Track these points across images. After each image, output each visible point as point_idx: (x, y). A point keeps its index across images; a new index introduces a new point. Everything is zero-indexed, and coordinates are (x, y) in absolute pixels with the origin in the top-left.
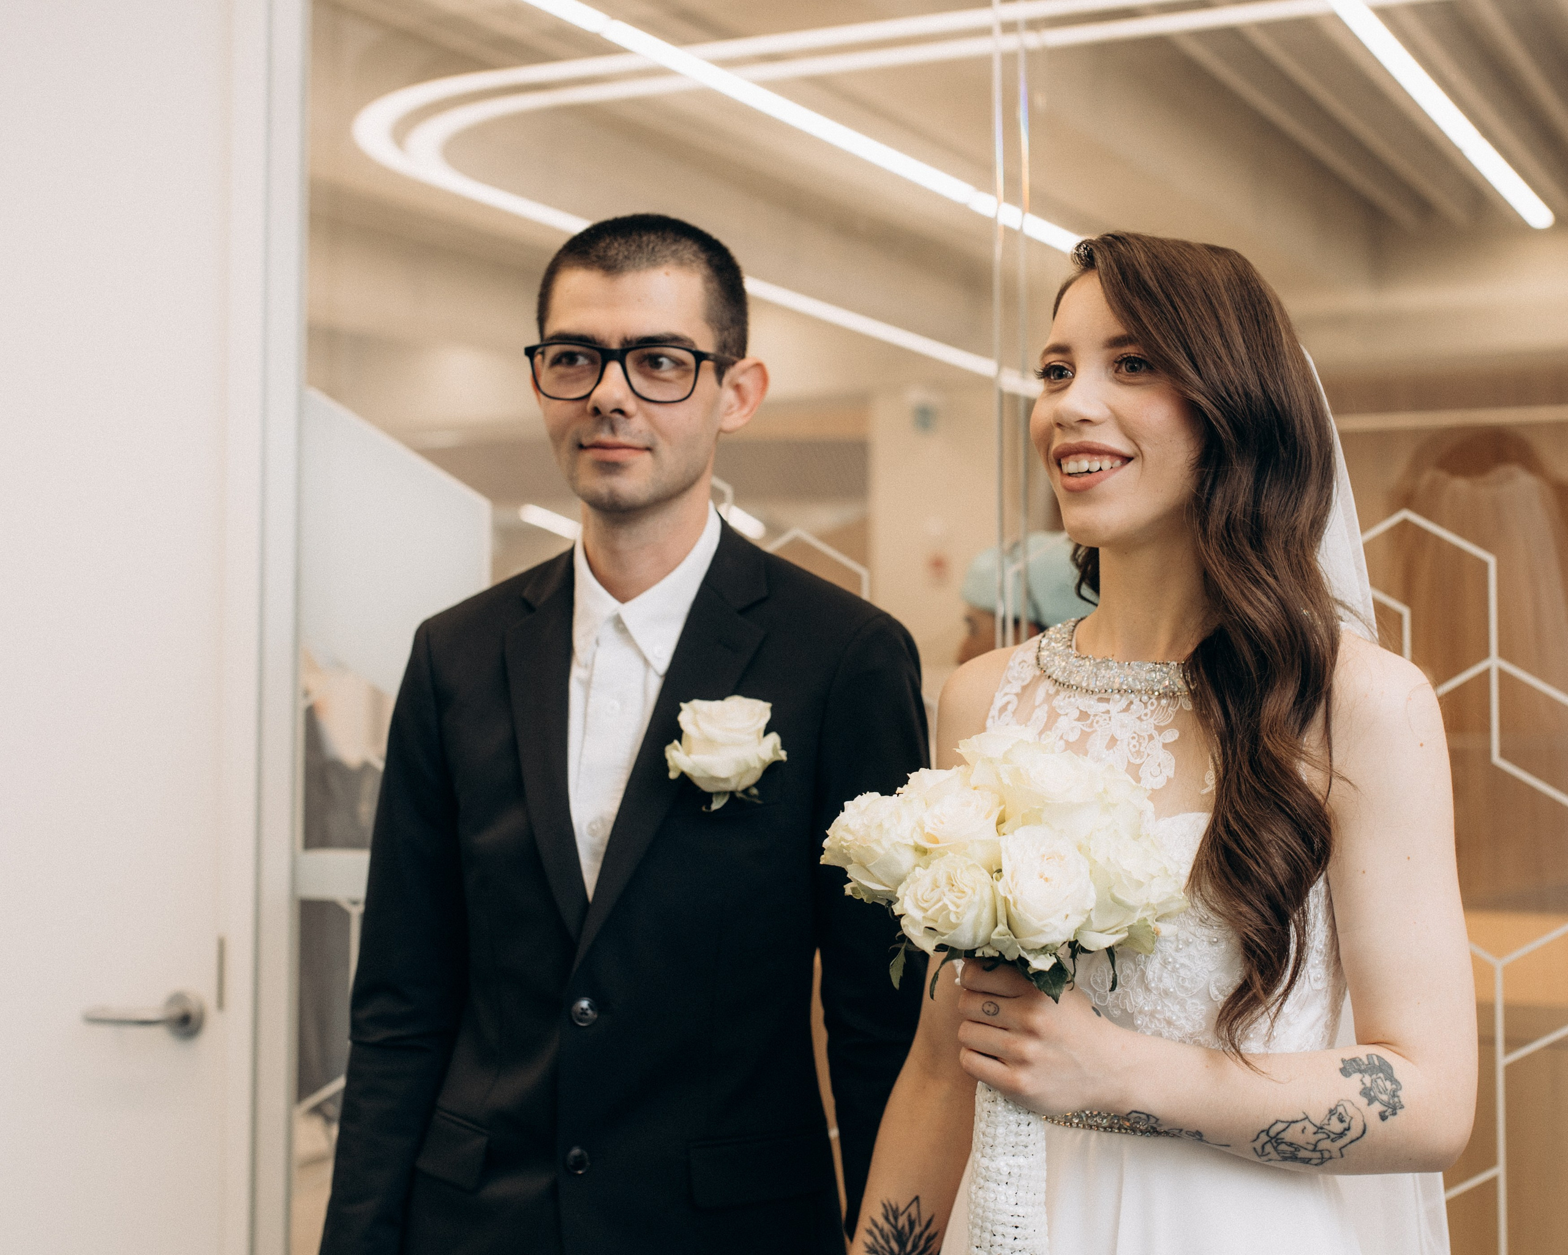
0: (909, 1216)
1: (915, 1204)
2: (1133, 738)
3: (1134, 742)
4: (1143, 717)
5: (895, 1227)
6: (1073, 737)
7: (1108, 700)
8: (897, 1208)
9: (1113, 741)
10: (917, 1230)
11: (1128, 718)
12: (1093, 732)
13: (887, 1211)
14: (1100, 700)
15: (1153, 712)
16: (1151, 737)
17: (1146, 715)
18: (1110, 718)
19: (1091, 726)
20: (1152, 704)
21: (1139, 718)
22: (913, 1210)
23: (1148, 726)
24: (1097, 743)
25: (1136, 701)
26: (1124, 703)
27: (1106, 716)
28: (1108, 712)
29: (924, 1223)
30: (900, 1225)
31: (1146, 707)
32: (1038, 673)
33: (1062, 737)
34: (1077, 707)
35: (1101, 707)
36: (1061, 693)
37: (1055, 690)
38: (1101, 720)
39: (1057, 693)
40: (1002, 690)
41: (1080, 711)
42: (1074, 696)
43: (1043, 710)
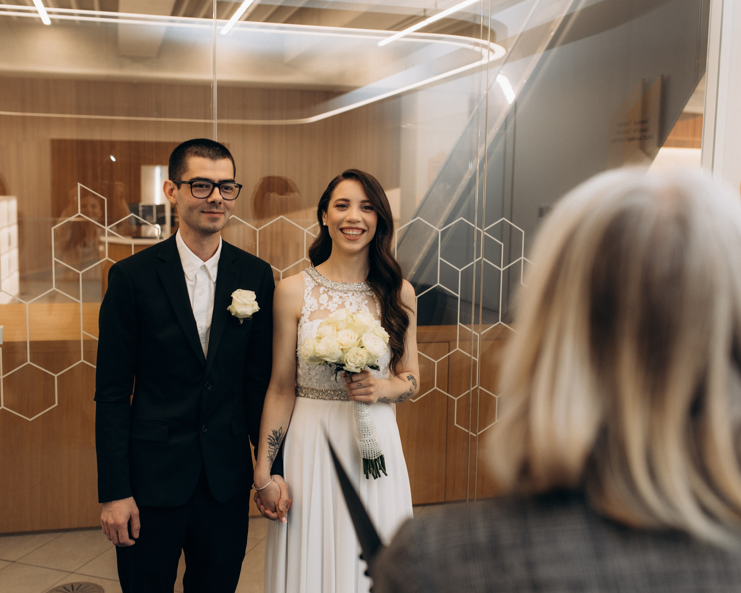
0: (280, 432)
1: (281, 429)
2: (356, 303)
3: (357, 304)
4: (357, 297)
5: (276, 436)
6: (340, 303)
7: (347, 293)
8: (277, 431)
9: (351, 304)
10: (281, 436)
11: (354, 297)
12: (345, 302)
13: (274, 432)
14: (344, 293)
15: (360, 296)
16: (362, 303)
17: (358, 297)
18: (349, 298)
19: (344, 300)
20: (359, 294)
21: (357, 298)
22: (280, 431)
23: (360, 299)
24: (347, 304)
25: (355, 294)
26: (352, 294)
27: (348, 297)
28: (348, 296)
29: (282, 434)
30: (277, 436)
31: (358, 295)
32: (317, 284)
33: (336, 303)
34: (338, 295)
35: (346, 295)
36: (330, 291)
37: (327, 290)
38: (346, 299)
39: (328, 291)
40: (306, 289)
41: (340, 296)
42: (336, 292)
43: (325, 295)
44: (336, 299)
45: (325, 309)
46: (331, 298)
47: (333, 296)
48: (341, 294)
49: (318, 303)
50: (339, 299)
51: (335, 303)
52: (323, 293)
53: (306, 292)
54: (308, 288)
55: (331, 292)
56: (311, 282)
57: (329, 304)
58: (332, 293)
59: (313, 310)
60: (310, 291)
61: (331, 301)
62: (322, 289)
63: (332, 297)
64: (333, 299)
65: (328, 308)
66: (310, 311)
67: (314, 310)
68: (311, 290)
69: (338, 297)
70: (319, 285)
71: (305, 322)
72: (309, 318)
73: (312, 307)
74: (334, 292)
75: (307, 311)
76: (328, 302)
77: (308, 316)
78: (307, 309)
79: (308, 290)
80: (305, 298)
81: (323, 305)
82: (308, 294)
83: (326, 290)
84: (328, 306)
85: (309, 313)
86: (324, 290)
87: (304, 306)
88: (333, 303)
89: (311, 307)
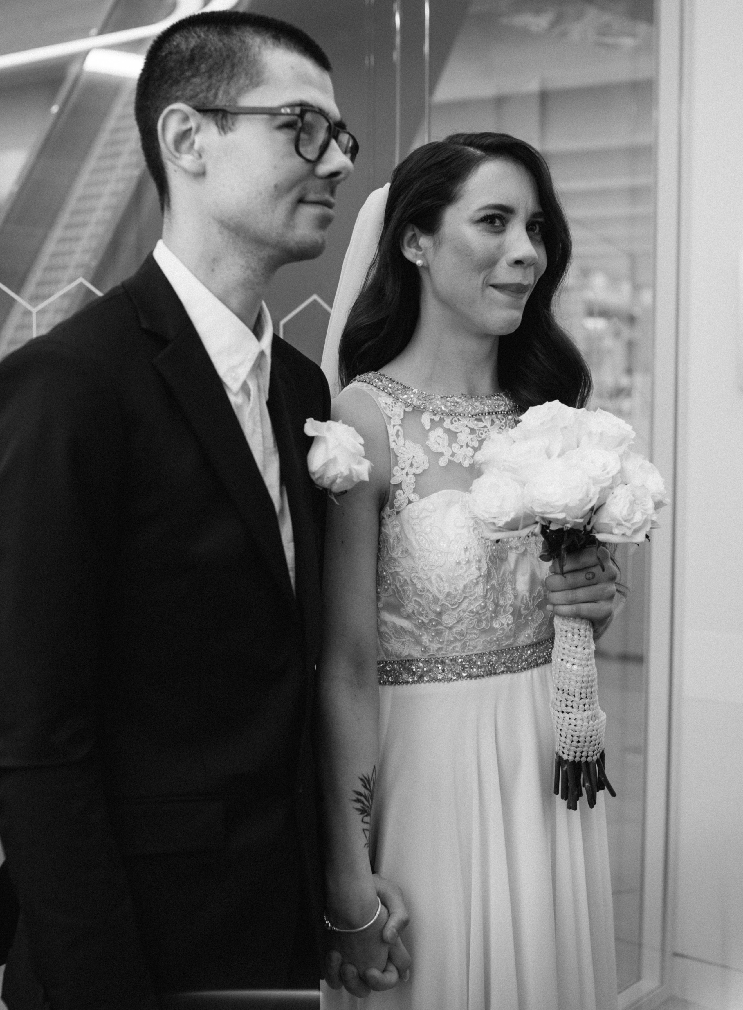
0: (374, 780)
1: (374, 772)
6: (476, 444)
7: (481, 420)
8: (368, 778)
10: (375, 789)
12: (483, 439)
14: (477, 420)
20: (503, 419)
22: (374, 775)
25: (496, 420)
28: (485, 427)
29: (376, 783)
30: (371, 789)
31: (501, 422)
32: (409, 409)
33: (467, 445)
34: (467, 426)
35: (481, 424)
36: (445, 419)
37: (439, 418)
38: (484, 433)
39: (442, 420)
40: (390, 424)
41: (470, 428)
42: (459, 420)
43: (439, 432)
44: (464, 437)
45: (450, 462)
46: (453, 436)
47: (457, 431)
48: (472, 423)
49: (427, 450)
50: (471, 436)
51: (465, 446)
52: (432, 428)
53: (392, 431)
54: (392, 423)
55: (447, 421)
56: (392, 406)
57: (455, 451)
58: (452, 423)
59: (419, 471)
60: (399, 428)
61: (456, 442)
62: (426, 419)
63: (456, 433)
64: (459, 438)
65: (456, 460)
66: (414, 474)
67: (421, 471)
68: (400, 425)
69: (468, 430)
70: (418, 411)
71: (410, 502)
72: (415, 491)
73: (415, 464)
74: (455, 421)
75: (407, 474)
76: (450, 445)
77: (412, 487)
78: (404, 472)
79: (394, 426)
80: (393, 445)
81: (442, 454)
82: (397, 435)
83: (437, 418)
84: (453, 454)
85: (411, 479)
86: (432, 420)
87: (397, 464)
88: (462, 446)
89: (412, 465)
